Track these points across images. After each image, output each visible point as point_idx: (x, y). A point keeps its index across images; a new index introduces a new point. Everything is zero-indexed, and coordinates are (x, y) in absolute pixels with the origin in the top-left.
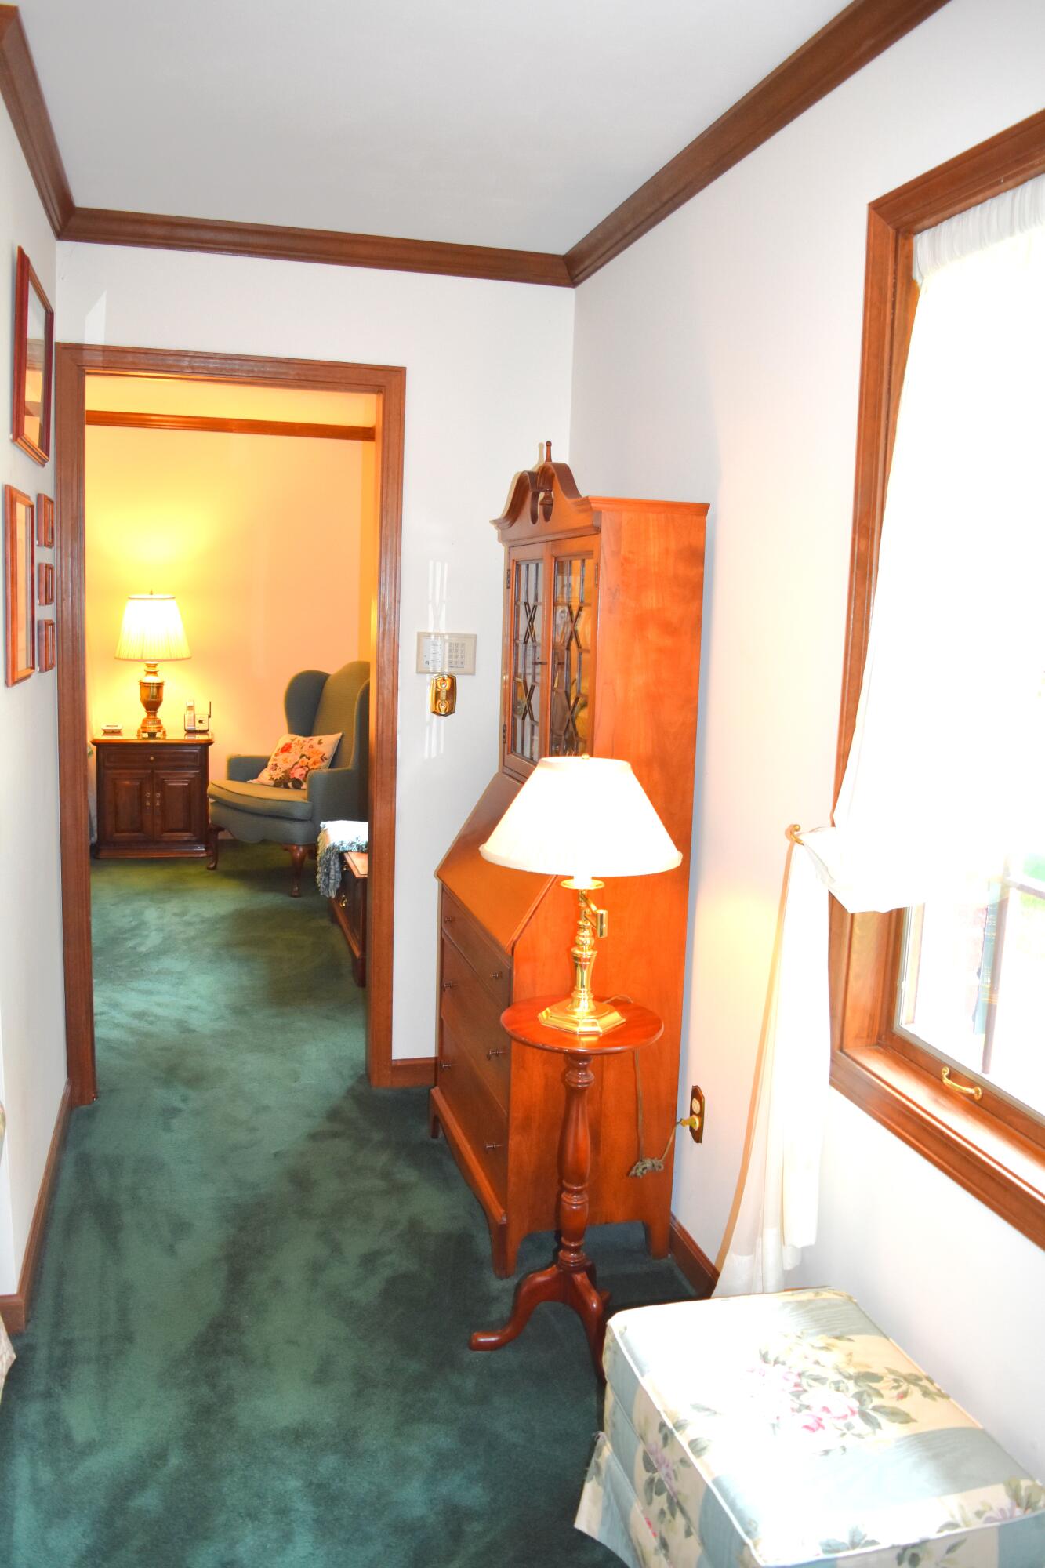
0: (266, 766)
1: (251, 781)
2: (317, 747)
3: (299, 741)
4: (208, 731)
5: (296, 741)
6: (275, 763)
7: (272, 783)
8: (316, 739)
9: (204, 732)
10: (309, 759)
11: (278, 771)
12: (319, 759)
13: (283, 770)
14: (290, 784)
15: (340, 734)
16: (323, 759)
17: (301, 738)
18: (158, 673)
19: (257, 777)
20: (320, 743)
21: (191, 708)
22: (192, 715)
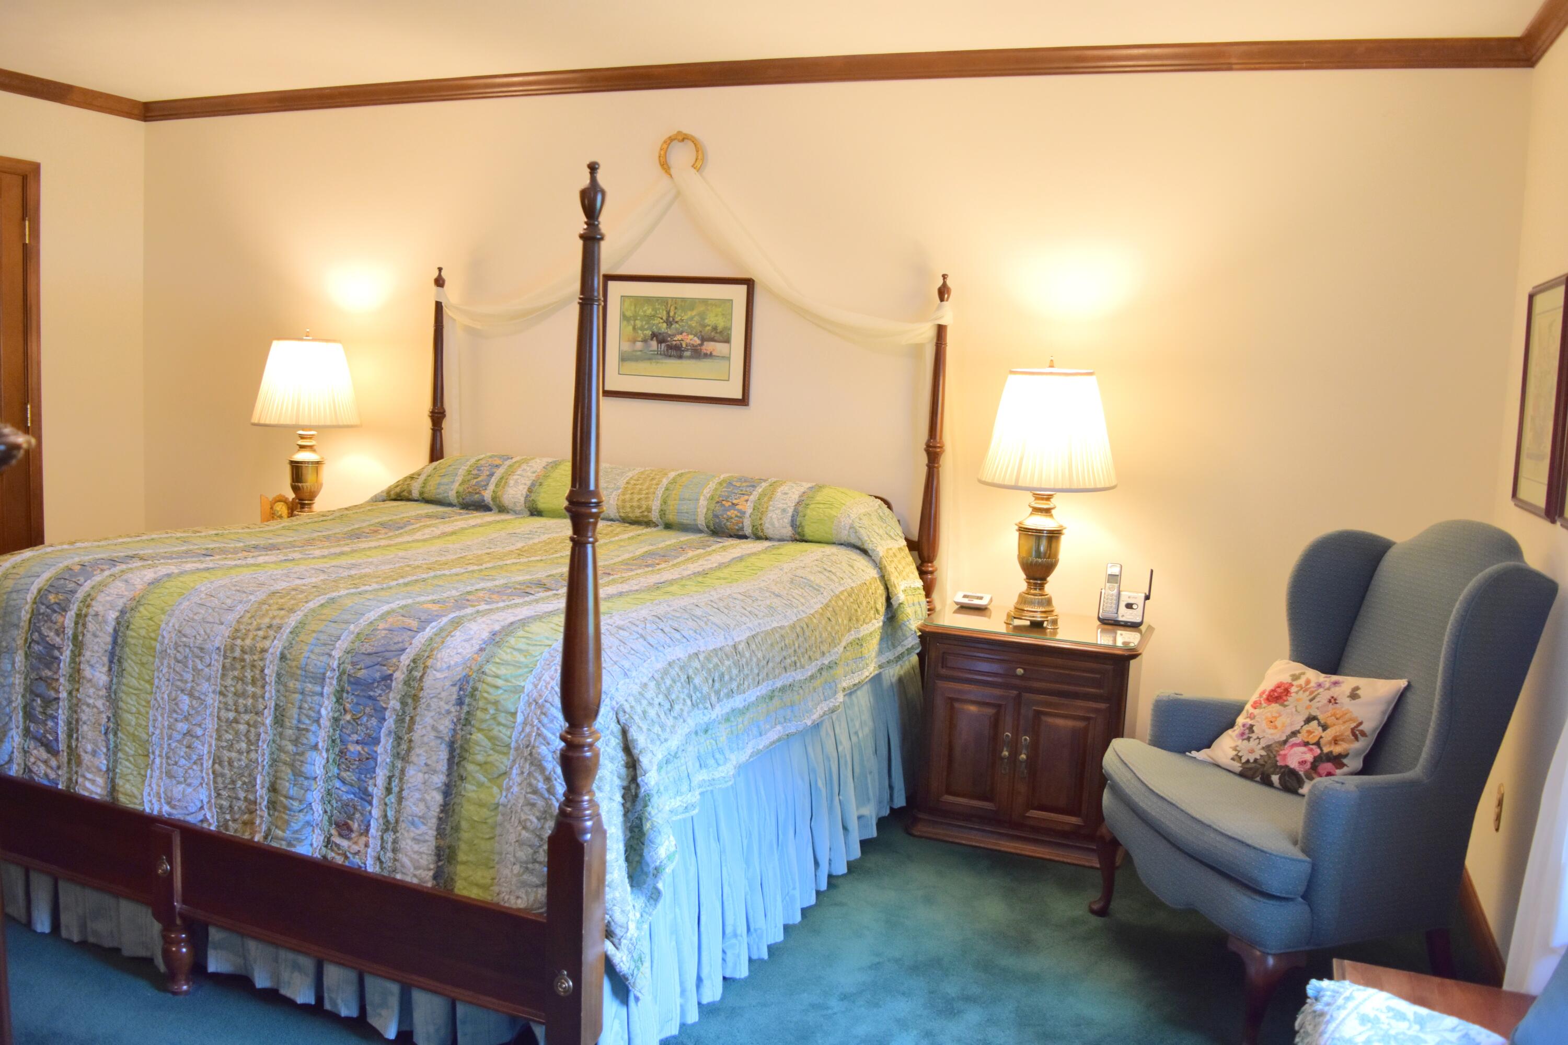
0: (1231, 725)
1: (1194, 754)
2: (1346, 704)
3: (1308, 682)
4: (1141, 624)
5: (1302, 681)
6: (1249, 722)
7: (1237, 767)
8: (1348, 682)
9: (1134, 626)
10: (1325, 727)
11: (1253, 743)
12: (1349, 733)
13: (1263, 743)
14: (1275, 778)
15: (1403, 683)
16: (1356, 734)
17: (1313, 676)
18: (1053, 512)
19: (1209, 746)
20: (1354, 695)
21: (1114, 579)
22: (1115, 592)
